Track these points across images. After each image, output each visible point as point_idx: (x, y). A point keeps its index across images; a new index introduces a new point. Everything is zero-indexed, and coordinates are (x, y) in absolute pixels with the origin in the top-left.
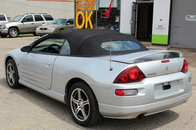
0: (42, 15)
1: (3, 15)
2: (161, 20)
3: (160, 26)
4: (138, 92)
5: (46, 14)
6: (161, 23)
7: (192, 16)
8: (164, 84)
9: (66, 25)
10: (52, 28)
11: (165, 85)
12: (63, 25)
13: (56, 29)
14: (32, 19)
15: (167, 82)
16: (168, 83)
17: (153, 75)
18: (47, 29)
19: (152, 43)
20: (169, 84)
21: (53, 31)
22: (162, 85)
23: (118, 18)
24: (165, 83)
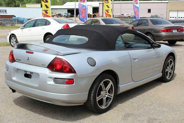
11: (27, 73)
15: (24, 70)
16: (31, 73)
22: (25, 72)
24: (28, 71)
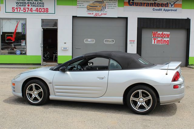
2: (65, 43)
3: (65, 48)
6: (65, 46)
7: (89, 40)
19: (58, 63)
23: (24, 42)
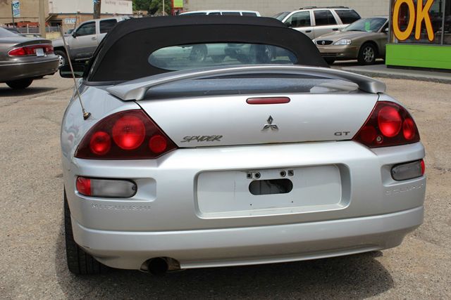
0: (333, 11)
1: (255, 14)
4: (135, 189)
5: (343, 7)
8: (257, 175)
9: (382, 34)
10: (343, 41)
12: (374, 34)
13: (353, 43)
14: (309, 21)
16: (283, 174)
17: (209, 140)
18: (332, 42)
20: (287, 177)
21: (345, 47)
22: (249, 176)
